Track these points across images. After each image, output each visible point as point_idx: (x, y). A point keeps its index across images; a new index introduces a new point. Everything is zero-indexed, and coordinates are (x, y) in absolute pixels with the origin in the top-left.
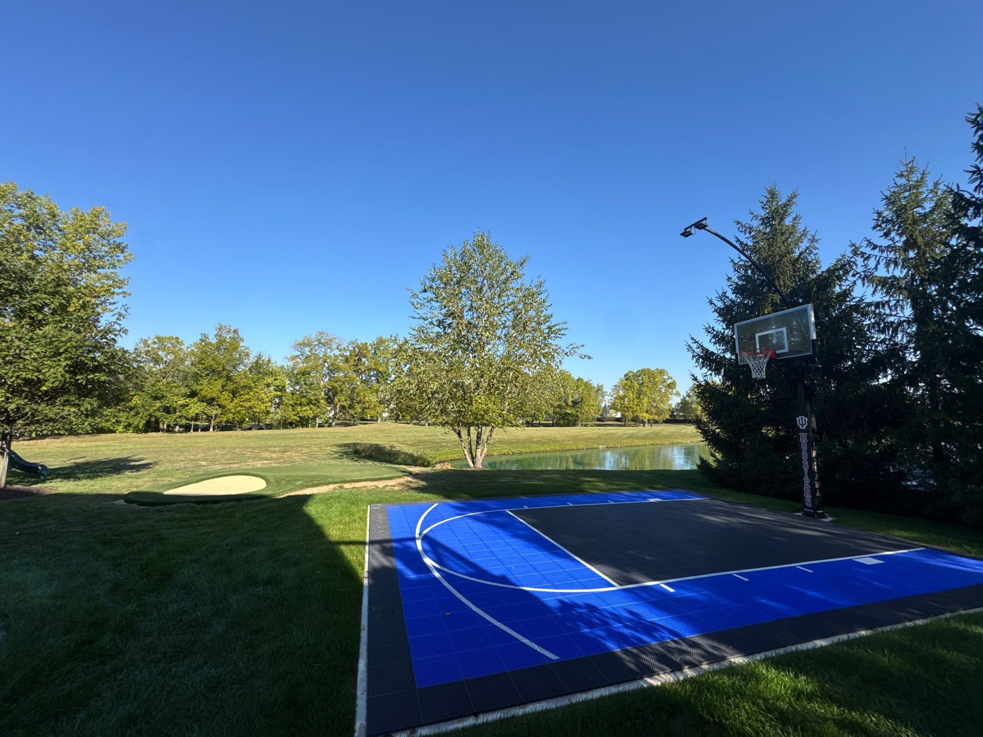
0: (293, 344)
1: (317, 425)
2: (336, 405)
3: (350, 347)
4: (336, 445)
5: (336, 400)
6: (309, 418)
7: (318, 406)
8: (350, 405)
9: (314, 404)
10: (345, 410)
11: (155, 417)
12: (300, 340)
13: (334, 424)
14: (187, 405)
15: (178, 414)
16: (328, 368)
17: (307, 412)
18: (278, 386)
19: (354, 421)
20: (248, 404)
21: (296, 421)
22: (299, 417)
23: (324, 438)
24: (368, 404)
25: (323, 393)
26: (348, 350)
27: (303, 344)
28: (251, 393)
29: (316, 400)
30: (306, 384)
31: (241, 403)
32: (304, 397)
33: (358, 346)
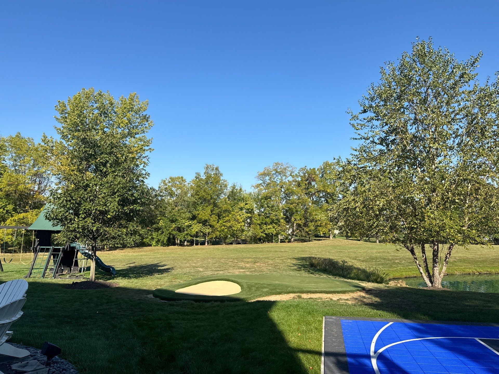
0: (257, 175)
1: (279, 240)
2: (293, 224)
3: (301, 173)
4: (296, 259)
5: (293, 219)
6: (273, 234)
7: (279, 225)
8: (305, 223)
9: (276, 223)
10: (301, 227)
11: (173, 234)
12: (262, 171)
13: (292, 240)
14: (191, 226)
15: (186, 232)
16: (284, 193)
17: (271, 229)
18: (248, 209)
19: (309, 238)
20: (228, 224)
21: (263, 237)
22: (266, 234)
23: (285, 252)
24: (320, 222)
25: (282, 214)
26: (300, 176)
27: (264, 174)
28: (230, 215)
29: (277, 220)
30: (268, 207)
31: (224, 224)
32: (268, 217)
33: (307, 172)
